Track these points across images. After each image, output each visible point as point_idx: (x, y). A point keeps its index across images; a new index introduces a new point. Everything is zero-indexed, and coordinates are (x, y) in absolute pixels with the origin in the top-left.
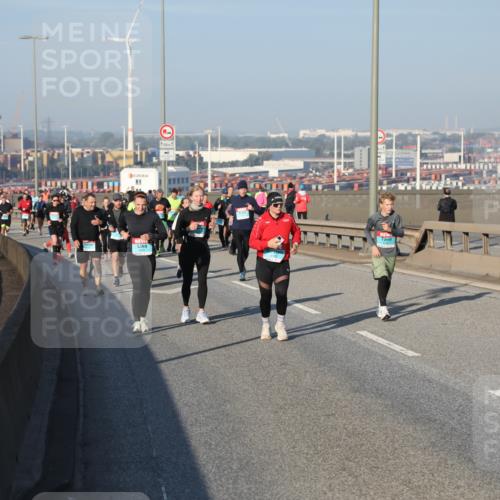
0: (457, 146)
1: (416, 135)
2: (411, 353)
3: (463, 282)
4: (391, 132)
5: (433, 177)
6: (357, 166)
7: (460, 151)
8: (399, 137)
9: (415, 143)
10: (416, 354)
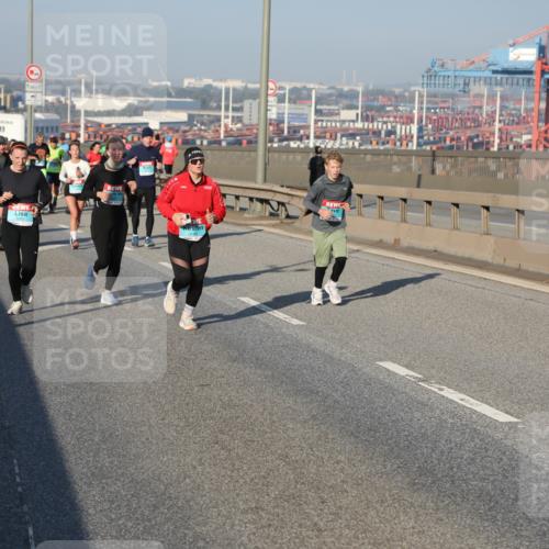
0: (355, 103)
1: (311, 90)
2: (295, 322)
3: (356, 248)
4: (283, 84)
5: (328, 135)
6: (246, 121)
7: (357, 108)
8: (293, 91)
9: (310, 97)
10: (302, 323)
